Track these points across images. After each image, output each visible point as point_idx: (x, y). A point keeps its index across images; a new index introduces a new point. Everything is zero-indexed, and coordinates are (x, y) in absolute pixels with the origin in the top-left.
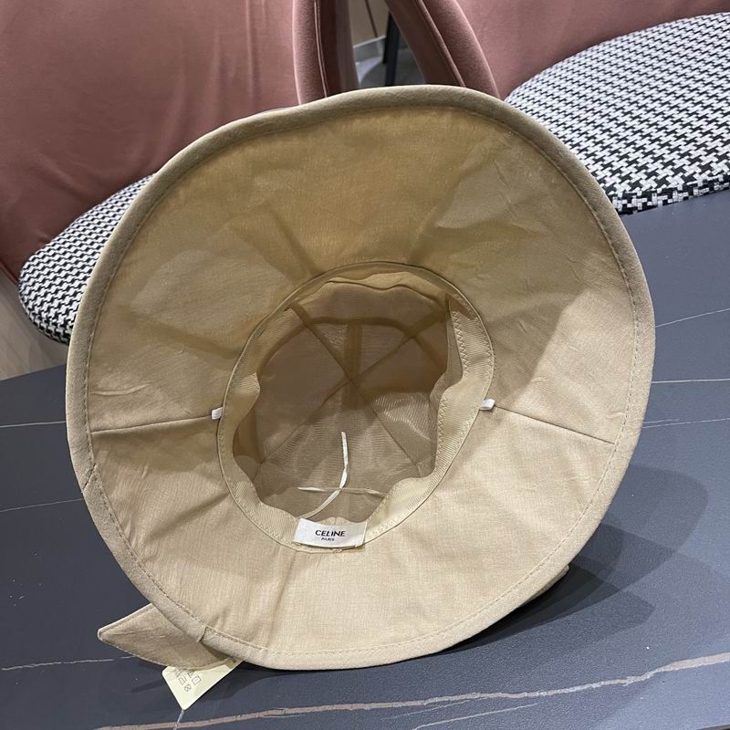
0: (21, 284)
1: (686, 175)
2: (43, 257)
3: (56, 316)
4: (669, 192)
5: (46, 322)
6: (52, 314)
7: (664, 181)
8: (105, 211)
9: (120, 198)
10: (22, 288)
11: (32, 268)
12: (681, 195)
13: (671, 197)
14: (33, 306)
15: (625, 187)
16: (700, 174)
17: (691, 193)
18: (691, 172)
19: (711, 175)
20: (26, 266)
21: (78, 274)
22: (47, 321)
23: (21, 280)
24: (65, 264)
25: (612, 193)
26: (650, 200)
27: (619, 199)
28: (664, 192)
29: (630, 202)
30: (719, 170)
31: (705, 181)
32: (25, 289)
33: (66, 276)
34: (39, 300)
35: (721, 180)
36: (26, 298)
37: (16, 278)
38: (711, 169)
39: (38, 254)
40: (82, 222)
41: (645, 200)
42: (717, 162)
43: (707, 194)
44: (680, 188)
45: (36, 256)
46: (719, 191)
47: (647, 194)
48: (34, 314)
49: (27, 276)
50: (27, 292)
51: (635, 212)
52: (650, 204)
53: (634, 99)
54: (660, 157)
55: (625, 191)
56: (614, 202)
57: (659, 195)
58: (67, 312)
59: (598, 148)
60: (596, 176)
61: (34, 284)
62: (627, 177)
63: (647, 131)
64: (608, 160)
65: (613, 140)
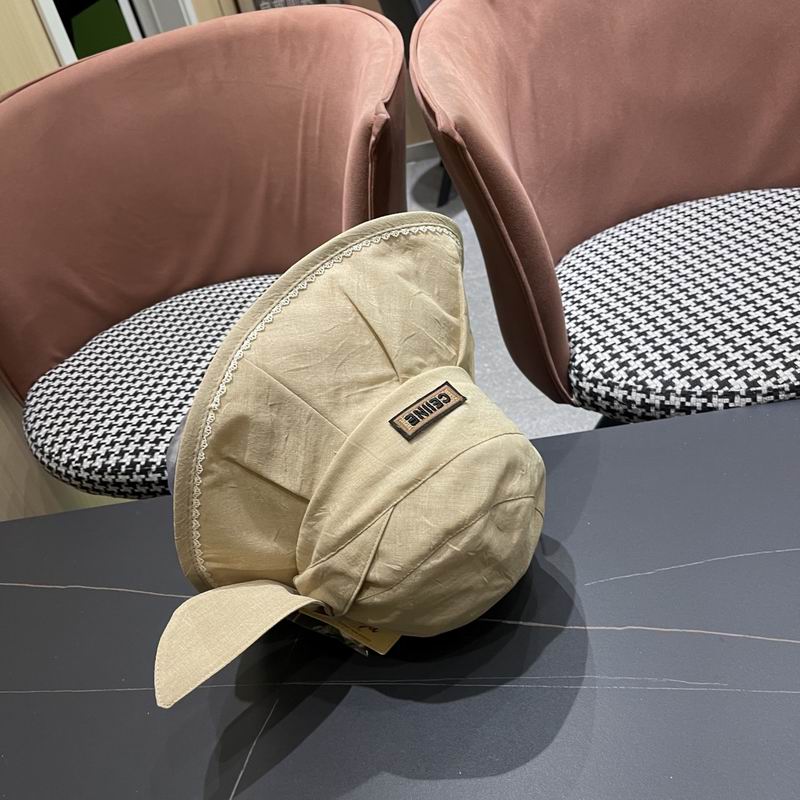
0: (27, 407)
1: (750, 379)
2: (54, 380)
3: (60, 453)
4: (731, 395)
5: (47, 457)
6: (55, 450)
7: (724, 383)
8: (126, 332)
9: (145, 318)
10: (28, 413)
11: (40, 391)
12: (743, 399)
13: (732, 401)
14: (37, 437)
15: (681, 384)
16: (765, 380)
17: (755, 400)
18: (755, 377)
19: (776, 383)
20: (34, 388)
21: (88, 406)
22: (49, 457)
23: (28, 403)
25: (670, 388)
26: (710, 401)
27: (677, 396)
28: (726, 395)
29: (688, 400)
30: (785, 379)
31: (769, 389)
32: (29, 416)
33: (76, 407)
34: (44, 431)
35: (787, 389)
36: (30, 425)
37: (22, 398)
38: (777, 376)
39: (49, 375)
40: (101, 342)
41: (705, 400)
42: (784, 370)
43: (771, 402)
44: (743, 393)
45: (47, 377)
46: (784, 400)
47: (708, 395)
48: (36, 446)
49: (35, 400)
50: (32, 419)
51: (693, 412)
52: (709, 405)
53: (699, 281)
54: (724, 355)
55: (684, 388)
56: (672, 398)
57: (720, 397)
58: (72, 450)
59: (658, 333)
60: (654, 366)
61: (40, 411)
62: (688, 373)
63: (711, 322)
64: (668, 349)
65: (675, 327)
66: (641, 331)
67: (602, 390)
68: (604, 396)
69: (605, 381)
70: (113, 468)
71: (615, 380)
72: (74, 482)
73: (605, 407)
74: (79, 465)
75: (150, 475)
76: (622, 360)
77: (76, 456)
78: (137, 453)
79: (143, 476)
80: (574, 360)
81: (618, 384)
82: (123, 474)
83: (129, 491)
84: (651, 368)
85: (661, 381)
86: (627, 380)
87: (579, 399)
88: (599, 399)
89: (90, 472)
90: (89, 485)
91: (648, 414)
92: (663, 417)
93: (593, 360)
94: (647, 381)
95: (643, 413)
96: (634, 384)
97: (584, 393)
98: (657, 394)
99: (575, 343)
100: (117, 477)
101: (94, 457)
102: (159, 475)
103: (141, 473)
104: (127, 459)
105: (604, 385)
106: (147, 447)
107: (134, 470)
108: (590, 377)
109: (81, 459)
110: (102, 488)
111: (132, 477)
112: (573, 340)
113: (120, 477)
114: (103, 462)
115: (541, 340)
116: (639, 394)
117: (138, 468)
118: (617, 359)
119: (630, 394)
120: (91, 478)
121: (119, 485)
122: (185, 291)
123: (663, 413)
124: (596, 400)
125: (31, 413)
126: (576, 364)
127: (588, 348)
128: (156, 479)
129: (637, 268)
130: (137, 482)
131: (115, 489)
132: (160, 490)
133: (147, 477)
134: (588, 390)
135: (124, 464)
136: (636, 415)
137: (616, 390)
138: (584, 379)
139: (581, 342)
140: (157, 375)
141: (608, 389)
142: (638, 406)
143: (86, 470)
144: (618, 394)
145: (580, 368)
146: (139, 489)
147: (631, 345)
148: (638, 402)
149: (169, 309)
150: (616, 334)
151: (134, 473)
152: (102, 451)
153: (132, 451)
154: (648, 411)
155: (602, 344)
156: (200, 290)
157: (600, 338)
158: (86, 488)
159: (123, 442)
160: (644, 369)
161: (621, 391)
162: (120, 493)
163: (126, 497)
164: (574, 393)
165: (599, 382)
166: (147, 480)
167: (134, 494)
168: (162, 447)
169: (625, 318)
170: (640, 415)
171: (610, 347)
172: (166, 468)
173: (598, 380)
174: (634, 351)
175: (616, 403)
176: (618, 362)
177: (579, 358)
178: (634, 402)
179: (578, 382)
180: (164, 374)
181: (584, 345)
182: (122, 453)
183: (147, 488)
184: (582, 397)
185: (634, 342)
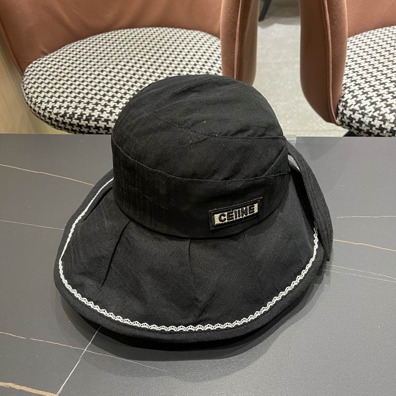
0: (25, 76)
2: (41, 64)
3: (41, 103)
5: (34, 104)
6: (39, 100)
8: (85, 45)
9: (96, 39)
10: (25, 79)
11: (33, 69)
14: (29, 92)
20: (30, 66)
21: (60, 80)
22: (35, 104)
23: (25, 74)
24: (54, 72)
32: (25, 81)
33: (52, 79)
34: (33, 89)
36: (25, 86)
37: (22, 71)
39: (39, 60)
40: (70, 48)
45: (37, 62)
48: (28, 97)
49: (29, 73)
50: (27, 82)
58: (48, 102)
61: (32, 79)
66: (386, 86)
67: (357, 116)
68: (357, 120)
69: (360, 112)
70: (70, 115)
71: (366, 112)
72: (47, 120)
73: (355, 127)
74: (51, 110)
75: (91, 122)
76: (373, 101)
77: (50, 105)
78: (84, 108)
79: (87, 122)
80: (343, 97)
81: (367, 114)
82: (75, 119)
83: (78, 130)
84: (389, 108)
85: (395, 116)
86: (374, 112)
87: (341, 121)
88: (354, 121)
89: (57, 115)
90: (56, 123)
91: (381, 134)
92: (389, 136)
93: (355, 99)
94: (386, 115)
95: (379, 133)
96: (377, 116)
97: (345, 117)
98: (390, 123)
99: (346, 88)
100: (72, 121)
101: (60, 107)
102: (96, 123)
103: (86, 120)
104: (79, 111)
105: (359, 114)
106: (91, 106)
107: (82, 118)
108: (351, 108)
109: (53, 108)
110: (63, 126)
111: (80, 122)
112: (344, 86)
113: (74, 121)
114: (65, 111)
115: (329, 81)
117: (84, 117)
118: (369, 100)
119: (373, 121)
120: (57, 119)
121: (72, 125)
122: (120, 29)
123: (391, 134)
124: (352, 122)
125: (27, 79)
126: (344, 99)
127: (353, 91)
128: (93, 125)
129: (387, 53)
130: (82, 125)
131: (70, 128)
132: (95, 132)
133: (89, 123)
134: (348, 116)
135: (76, 113)
136: (373, 134)
137: (365, 118)
138: (348, 109)
139: (349, 87)
140: (100, 69)
141: (361, 116)
142: (376, 129)
143: (55, 114)
144: (367, 120)
145: (346, 102)
146: (83, 129)
147: (379, 93)
148: (377, 126)
149: (110, 37)
150: (371, 86)
151: (82, 119)
152: (65, 105)
153: (82, 107)
154: (382, 132)
155: (362, 90)
156: (128, 30)
157: (361, 87)
158: (54, 125)
159: (77, 102)
160: (385, 108)
161: (368, 118)
162: (72, 130)
163: (75, 133)
164: (338, 117)
165: (356, 112)
166: (89, 125)
167: (81, 132)
168: (99, 108)
169: (377, 78)
170: (376, 134)
171: (366, 93)
172: (100, 120)
173: (356, 110)
174: (380, 97)
175: (363, 125)
176: (370, 102)
177: (346, 97)
178: (374, 126)
179: (343, 110)
180: (104, 69)
181: (351, 90)
182: (76, 108)
183: (88, 129)
184: (343, 119)
185: (381, 92)
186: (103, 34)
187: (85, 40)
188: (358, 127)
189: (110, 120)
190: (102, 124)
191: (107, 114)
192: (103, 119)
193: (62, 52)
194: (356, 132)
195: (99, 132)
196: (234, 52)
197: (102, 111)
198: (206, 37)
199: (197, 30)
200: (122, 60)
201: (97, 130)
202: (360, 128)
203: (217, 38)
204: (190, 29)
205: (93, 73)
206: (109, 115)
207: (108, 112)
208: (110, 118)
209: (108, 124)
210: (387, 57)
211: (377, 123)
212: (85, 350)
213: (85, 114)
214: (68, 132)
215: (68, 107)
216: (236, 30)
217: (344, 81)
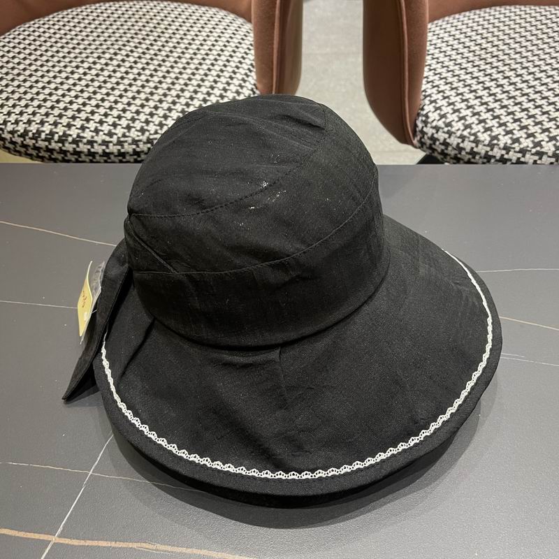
4: (540, 154)
7: (538, 144)
8: (46, 26)
9: (63, 18)
12: (549, 159)
13: (540, 159)
15: (505, 140)
21: (13, 80)
25: (495, 142)
26: (524, 156)
27: (500, 148)
28: (537, 153)
29: (507, 153)
40: (24, 31)
41: (520, 155)
44: (550, 154)
47: (523, 151)
51: (509, 163)
52: (522, 159)
53: (526, 65)
54: (540, 123)
55: (506, 143)
56: (496, 149)
57: (532, 154)
59: (491, 99)
60: (486, 123)
62: (511, 132)
63: (532, 96)
64: (498, 112)
65: (504, 96)
66: (478, 95)
67: (441, 136)
68: (441, 141)
69: (446, 129)
70: (33, 134)
71: (453, 130)
73: (439, 150)
74: (3, 127)
75: (67, 145)
76: (461, 115)
78: (55, 124)
79: (60, 145)
80: (422, 109)
81: (455, 133)
82: (42, 140)
83: (47, 156)
84: (483, 124)
85: (490, 135)
86: (463, 130)
87: (420, 141)
88: (437, 143)
89: (13, 134)
90: (11, 146)
91: (473, 160)
92: (484, 163)
93: (438, 111)
94: (479, 134)
95: (469, 159)
96: (468, 135)
97: (426, 137)
98: (484, 145)
99: (425, 97)
100: (37, 142)
101: (17, 122)
102: (74, 146)
103: (59, 141)
104: (47, 128)
105: (444, 132)
106: (65, 121)
107: (52, 138)
108: (434, 124)
109: (5, 123)
110: (23, 150)
111: (50, 144)
112: (424, 93)
113: (40, 142)
114: (25, 128)
115: (404, 87)
116: (470, 143)
117: (56, 137)
118: (457, 114)
119: (463, 142)
120: (13, 139)
121: (38, 149)
122: (99, 2)
123: (485, 160)
124: (434, 144)
126: (424, 112)
127: (435, 101)
128: (71, 150)
129: (477, 48)
130: (53, 150)
131: (34, 153)
132: (73, 159)
133: (64, 146)
134: (430, 135)
135: (44, 132)
136: (462, 160)
137: (452, 138)
138: (429, 125)
139: (430, 95)
140: (74, 64)
141: (447, 136)
142: (467, 153)
143: (10, 132)
144: (454, 141)
145: (427, 116)
146: (55, 155)
147: (469, 104)
148: (468, 150)
149: (85, 13)
150: (458, 95)
151: (52, 141)
152: (25, 118)
153: (51, 122)
154: (474, 158)
155: (447, 100)
156: (111, 3)
157: (445, 95)
158: (8, 149)
159: (43, 114)
160: (477, 124)
161: (456, 139)
162: (38, 157)
163: (43, 161)
164: (417, 136)
165: (441, 130)
166: (64, 148)
167: (51, 159)
168: (78, 123)
169: (466, 84)
170: (466, 159)
171: (453, 104)
172: (81, 141)
173: (440, 128)
174: (471, 110)
175: (450, 148)
176: (458, 116)
177: (427, 108)
178: (464, 149)
179: (423, 127)
180: (80, 65)
181: (432, 99)
182: (42, 123)
183: (62, 155)
184: (423, 140)
185: (472, 102)
186: (74, 9)
187: (46, 19)
188: (442, 150)
189: (96, 142)
190: (83, 148)
191: (91, 133)
192: (85, 140)
193: (12, 36)
194: (439, 157)
195: (80, 159)
196: (273, 43)
197: (83, 128)
198: (229, 17)
199: (214, 7)
200: (106, 51)
201: (76, 157)
202: (446, 151)
203: (244, 20)
204: (204, 5)
205: (63, 69)
206: (94, 134)
207: (93, 129)
208: (96, 138)
209: (93, 147)
210: (478, 53)
211: (467, 145)
212: (91, 473)
213: (57, 133)
214: (32, 159)
215: (29, 122)
216: (275, 11)
217: (424, 87)
